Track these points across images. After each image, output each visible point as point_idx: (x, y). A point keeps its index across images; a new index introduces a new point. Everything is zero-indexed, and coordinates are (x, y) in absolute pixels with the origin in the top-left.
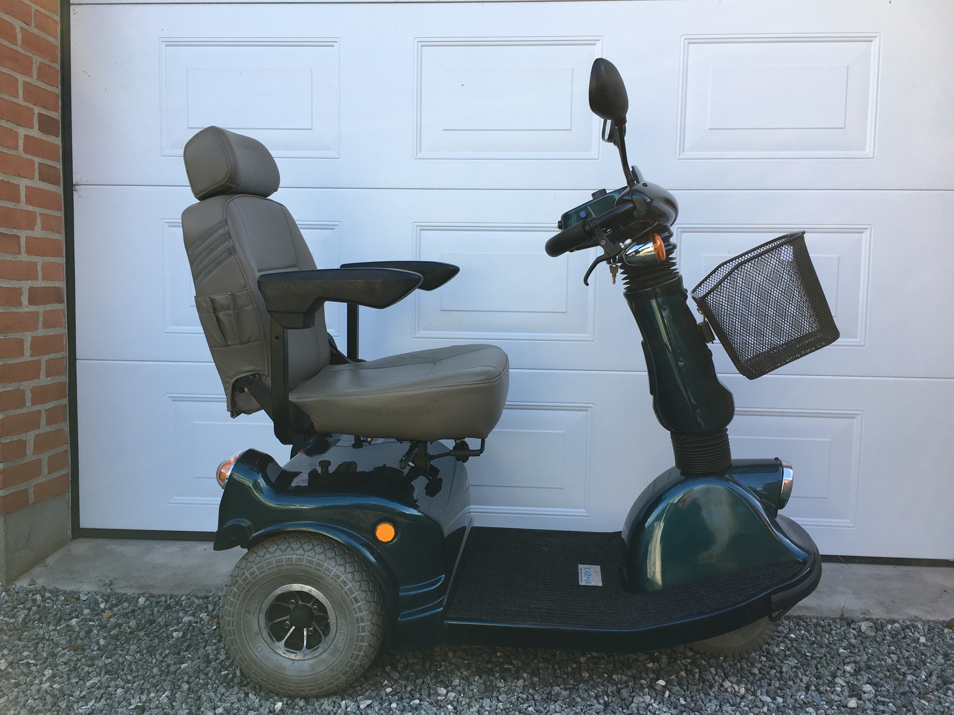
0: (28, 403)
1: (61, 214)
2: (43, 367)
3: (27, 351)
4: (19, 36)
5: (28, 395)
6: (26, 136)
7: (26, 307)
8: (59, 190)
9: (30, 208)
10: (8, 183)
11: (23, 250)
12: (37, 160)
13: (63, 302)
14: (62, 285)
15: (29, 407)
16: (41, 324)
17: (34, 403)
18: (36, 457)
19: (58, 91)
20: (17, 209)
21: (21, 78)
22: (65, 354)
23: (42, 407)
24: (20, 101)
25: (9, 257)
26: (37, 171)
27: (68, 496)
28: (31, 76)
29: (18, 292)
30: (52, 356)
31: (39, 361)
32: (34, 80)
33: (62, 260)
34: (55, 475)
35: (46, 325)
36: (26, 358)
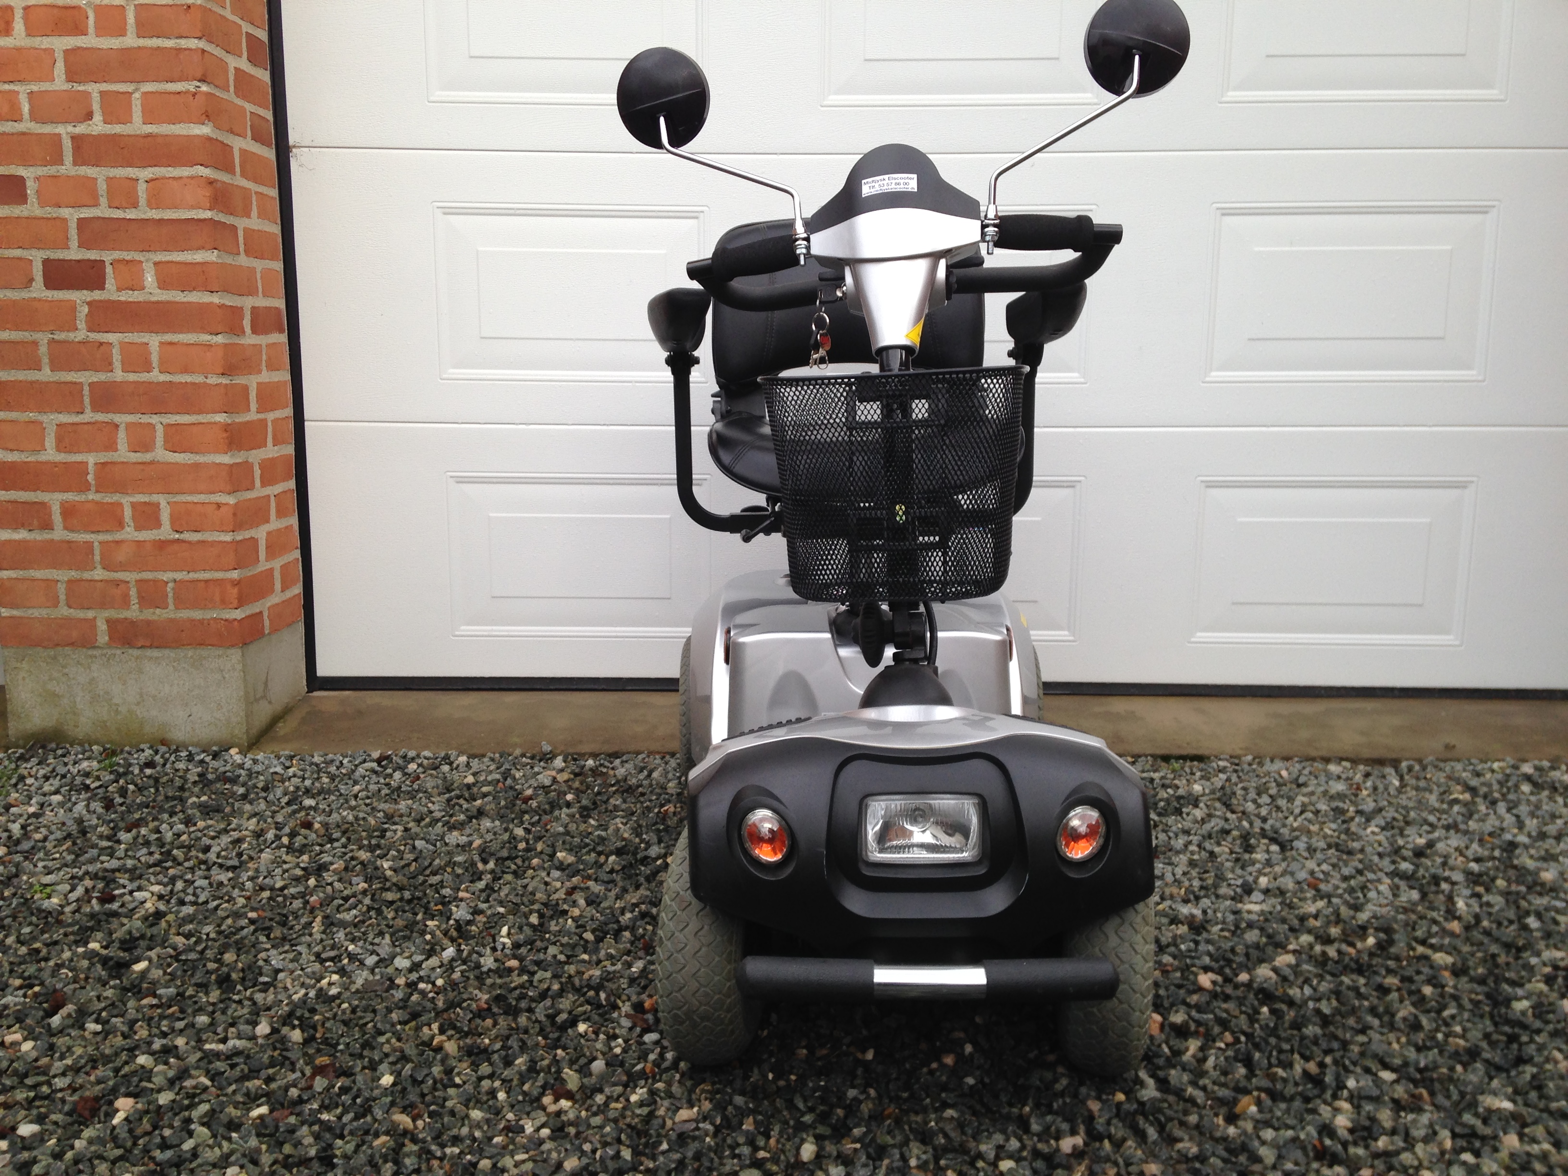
0: (258, 483)
1: (274, 193)
2: (270, 430)
3: (254, 406)
5: (257, 472)
6: (236, 69)
7: (250, 339)
8: (270, 154)
9: (245, 184)
10: (222, 143)
11: (241, 248)
12: (249, 107)
13: (281, 331)
14: (281, 304)
15: (259, 492)
16: (264, 364)
17: (264, 484)
18: (268, 566)
20: (232, 185)
22: (289, 411)
23: (272, 491)
24: (228, 13)
25: (229, 260)
26: (249, 124)
27: (301, 628)
29: (237, 312)
30: (279, 414)
31: (264, 422)
33: (279, 266)
34: (289, 594)
35: (271, 367)
36: (252, 415)
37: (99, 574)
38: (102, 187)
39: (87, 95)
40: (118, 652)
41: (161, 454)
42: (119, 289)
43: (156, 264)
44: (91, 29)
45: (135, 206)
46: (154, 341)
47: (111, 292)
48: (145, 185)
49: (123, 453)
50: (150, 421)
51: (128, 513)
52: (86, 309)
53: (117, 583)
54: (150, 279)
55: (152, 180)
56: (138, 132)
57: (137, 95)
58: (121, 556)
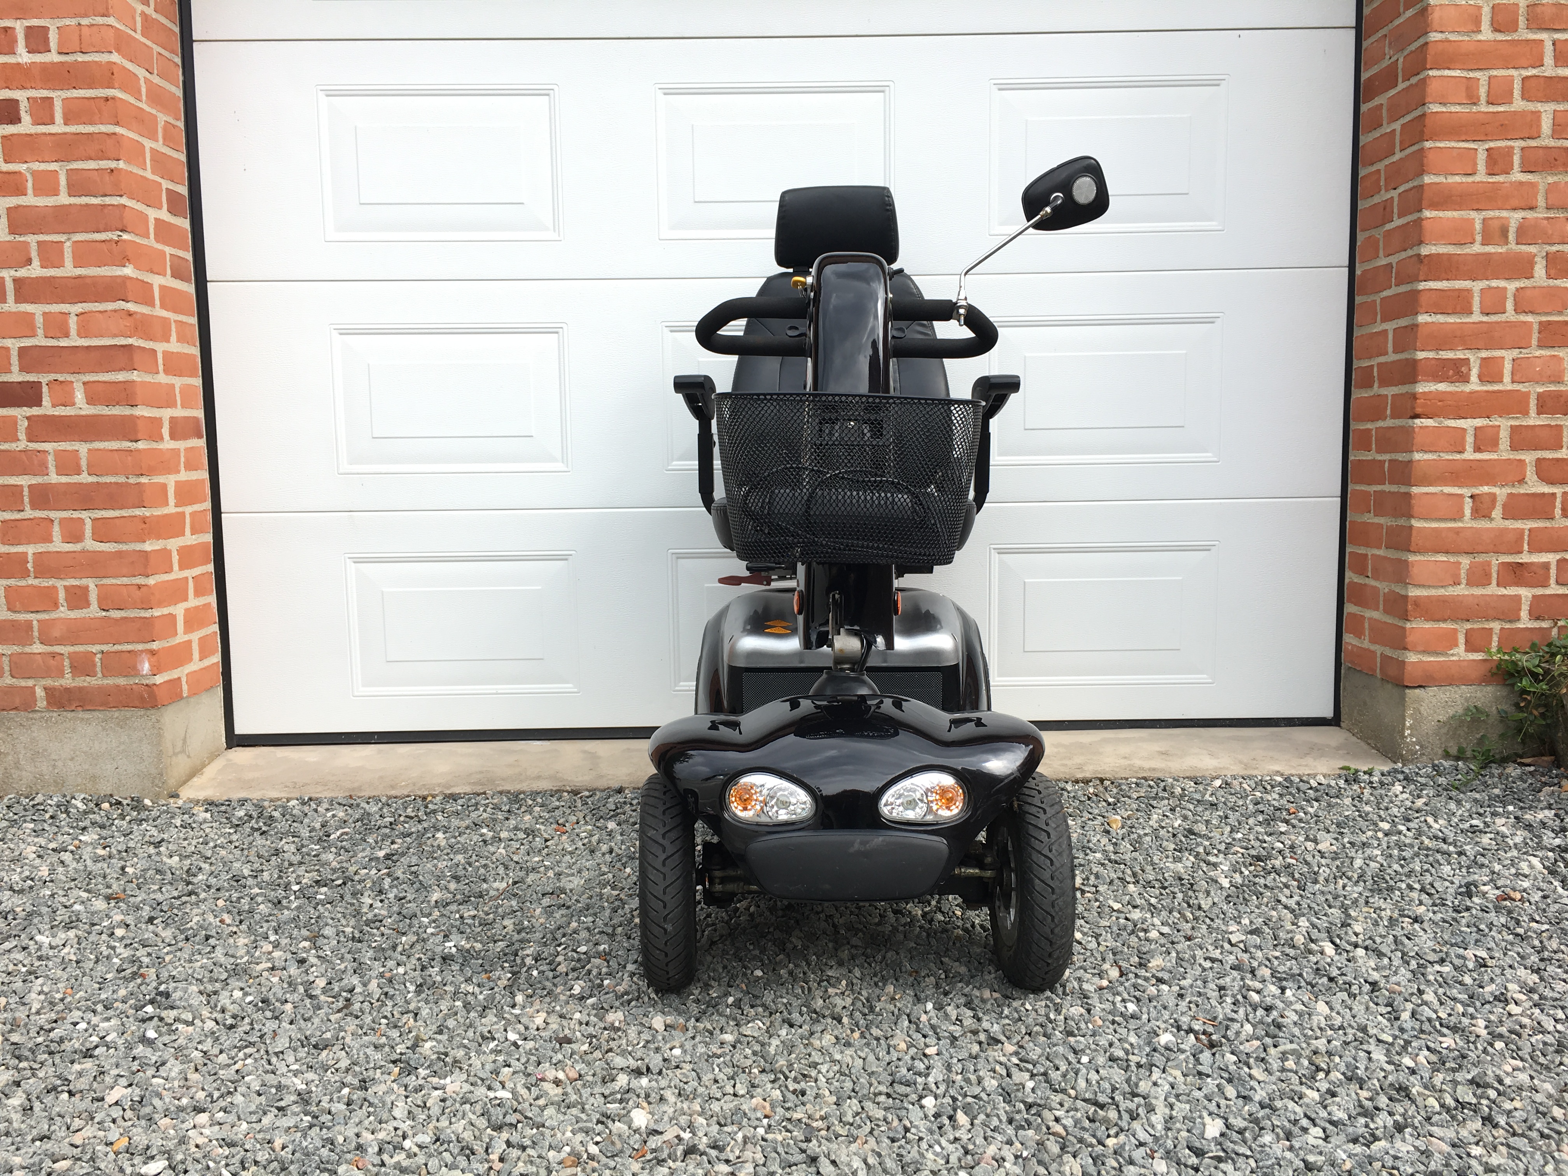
0: (176, 567)
1: (194, 320)
2: (188, 521)
3: (171, 500)
4: (144, 90)
5: (175, 558)
6: (156, 219)
7: (168, 444)
8: (190, 288)
9: (164, 314)
10: (143, 281)
11: (161, 368)
12: (168, 250)
13: (201, 437)
14: (200, 414)
15: (177, 574)
16: (182, 465)
17: (182, 568)
18: (186, 638)
19: (183, 158)
20: (152, 316)
21: (148, 144)
22: (208, 505)
23: (190, 573)
24: (148, 174)
25: (148, 378)
26: (168, 264)
27: (219, 690)
28: (157, 141)
29: (157, 422)
30: (197, 507)
31: (183, 513)
32: (160, 146)
33: (198, 382)
34: (207, 662)
35: (189, 467)
36: (171, 509)
37: (38, 648)
38: (39, 320)
39: (26, 244)
40: (55, 714)
41: (90, 544)
42: (54, 406)
43: (84, 383)
44: (30, 191)
45: (67, 335)
46: (83, 448)
47: (47, 408)
48: (75, 318)
49: (58, 545)
50: (80, 516)
51: (62, 595)
52: (26, 424)
53: (54, 655)
54: (79, 396)
55: (82, 314)
56: (69, 275)
57: (68, 244)
58: (56, 633)
